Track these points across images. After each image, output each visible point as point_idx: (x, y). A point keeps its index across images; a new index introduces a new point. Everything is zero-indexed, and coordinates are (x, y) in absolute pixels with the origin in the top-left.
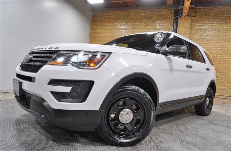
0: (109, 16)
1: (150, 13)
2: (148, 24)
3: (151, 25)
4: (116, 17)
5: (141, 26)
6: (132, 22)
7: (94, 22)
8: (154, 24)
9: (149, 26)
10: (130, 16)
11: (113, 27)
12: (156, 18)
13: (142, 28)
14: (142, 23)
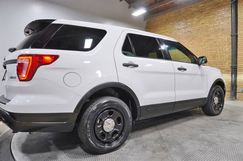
0: (161, 21)
1: (202, 5)
2: (201, 19)
3: (205, 18)
4: (168, 20)
5: (194, 22)
6: (184, 20)
7: (148, 30)
8: (208, 17)
9: (203, 20)
10: (181, 15)
11: (166, 30)
12: (209, 9)
13: (195, 25)
14: (195, 19)
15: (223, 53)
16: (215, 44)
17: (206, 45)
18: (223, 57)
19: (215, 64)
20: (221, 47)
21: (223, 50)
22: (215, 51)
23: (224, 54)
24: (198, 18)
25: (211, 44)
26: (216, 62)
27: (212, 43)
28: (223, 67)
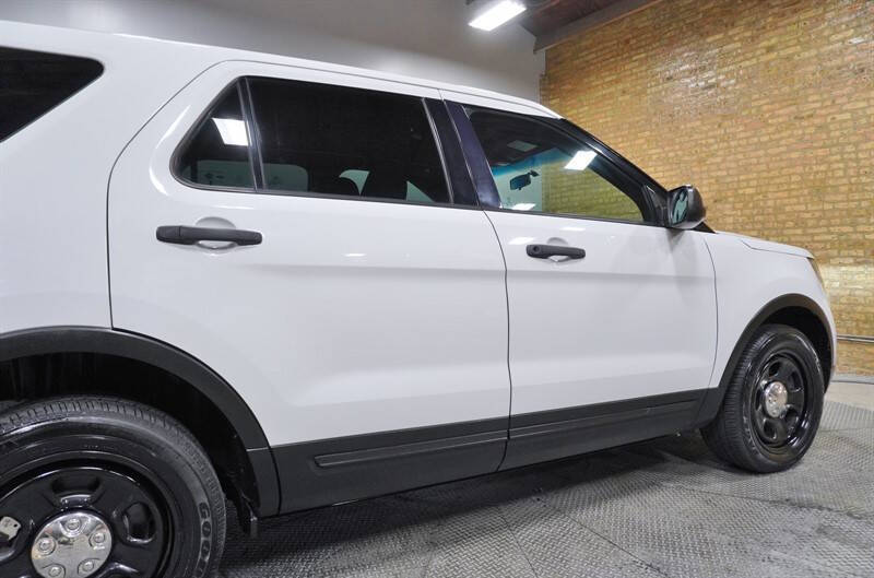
0: (601, 46)
2: (764, 28)
3: (780, 24)
5: (733, 46)
6: (694, 38)
7: (552, 87)
8: (795, 18)
9: (771, 34)
10: (681, 17)
11: (620, 87)
13: (738, 55)
14: (736, 30)
15: (858, 175)
16: (824, 136)
17: (783, 142)
18: (857, 191)
19: (823, 222)
20: (849, 149)
21: (857, 160)
22: (823, 168)
23: (864, 179)
24: (749, 25)
25: (804, 134)
26: (829, 215)
27: (812, 130)
28: (860, 237)
